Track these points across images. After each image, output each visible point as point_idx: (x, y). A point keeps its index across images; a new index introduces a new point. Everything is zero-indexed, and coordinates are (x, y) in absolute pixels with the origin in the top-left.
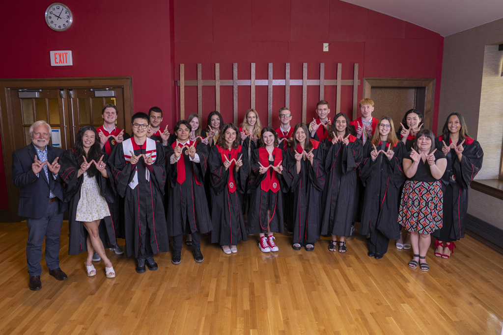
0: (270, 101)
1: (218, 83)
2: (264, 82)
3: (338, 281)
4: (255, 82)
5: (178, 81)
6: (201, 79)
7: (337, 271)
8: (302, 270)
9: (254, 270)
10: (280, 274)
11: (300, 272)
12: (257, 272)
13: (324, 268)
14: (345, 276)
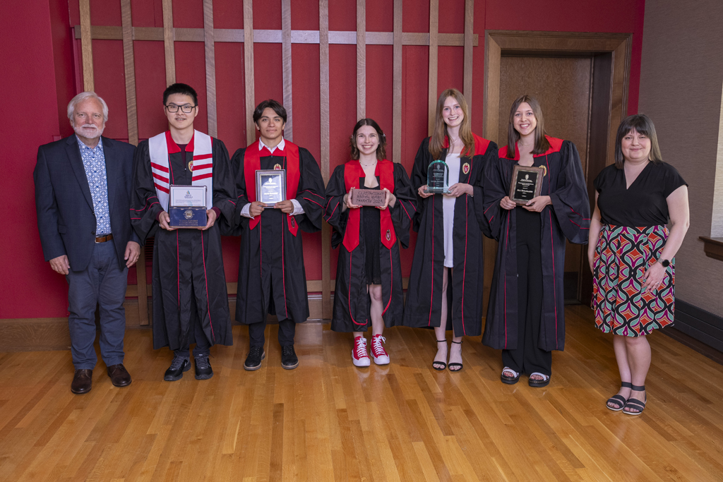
0: (287, 76)
1: (169, 35)
2: (272, 36)
3: (419, 471)
4: (250, 36)
5: (76, 27)
6: (130, 23)
7: (419, 446)
8: (338, 445)
9: (224, 452)
10: (285, 457)
11: (334, 453)
12: (231, 455)
13: (392, 438)
14: (436, 458)
